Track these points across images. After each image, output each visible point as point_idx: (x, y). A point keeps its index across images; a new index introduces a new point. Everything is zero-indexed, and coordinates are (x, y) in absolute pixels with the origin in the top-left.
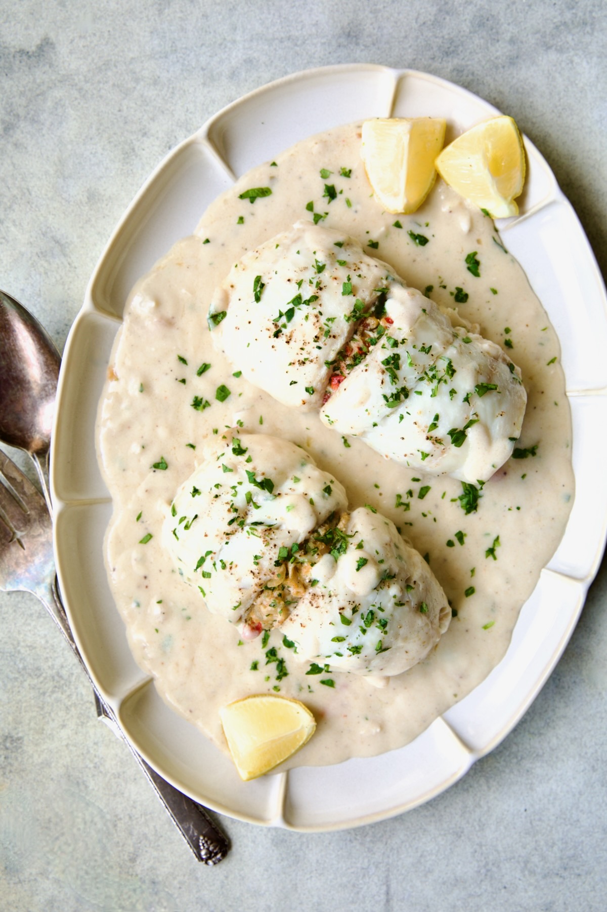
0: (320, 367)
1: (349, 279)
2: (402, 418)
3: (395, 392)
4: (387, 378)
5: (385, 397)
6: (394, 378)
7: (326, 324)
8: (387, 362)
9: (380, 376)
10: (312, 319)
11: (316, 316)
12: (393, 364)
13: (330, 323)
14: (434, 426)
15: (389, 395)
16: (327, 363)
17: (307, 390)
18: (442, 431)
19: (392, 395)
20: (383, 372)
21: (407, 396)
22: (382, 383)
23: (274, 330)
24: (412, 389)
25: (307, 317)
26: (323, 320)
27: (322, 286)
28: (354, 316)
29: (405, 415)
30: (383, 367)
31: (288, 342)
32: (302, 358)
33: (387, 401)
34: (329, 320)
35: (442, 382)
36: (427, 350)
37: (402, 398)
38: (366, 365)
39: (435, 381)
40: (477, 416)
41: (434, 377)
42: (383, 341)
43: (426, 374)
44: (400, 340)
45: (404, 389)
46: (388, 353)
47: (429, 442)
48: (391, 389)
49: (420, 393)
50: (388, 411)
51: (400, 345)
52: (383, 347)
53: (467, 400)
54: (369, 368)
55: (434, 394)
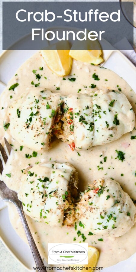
1: (48, 103)
3: (89, 126)
4: (84, 124)
5: (88, 130)
6: (86, 123)
8: (80, 120)
9: (82, 126)
12: (82, 119)
14: (108, 125)
15: (89, 128)
18: (111, 125)
20: (82, 124)
21: (93, 124)
22: (84, 127)
24: (93, 121)
29: (98, 129)
30: (81, 122)
33: (90, 130)
35: (99, 112)
36: (88, 108)
37: (93, 126)
38: (76, 126)
39: (97, 114)
40: (116, 112)
41: (96, 113)
42: (74, 116)
43: (93, 114)
44: (78, 112)
45: (91, 123)
46: (79, 118)
47: (110, 130)
48: (88, 126)
49: (96, 120)
50: (92, 132)
51: (80, 113)
52: (76, 117)
53: (110, 111)
54: (77, 126)
55: (100, 117)
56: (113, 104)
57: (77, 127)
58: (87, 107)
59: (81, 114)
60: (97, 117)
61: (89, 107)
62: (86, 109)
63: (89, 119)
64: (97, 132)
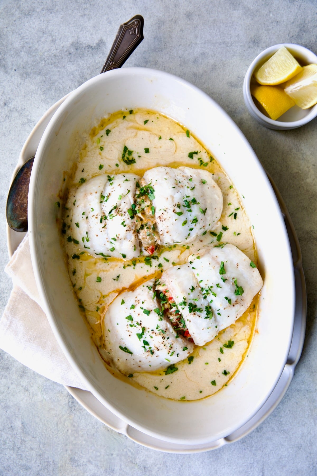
0: (177, 341)
1: (142, 308)
2: (219, 314)
3: (206, 312)
4: (198, 313)
5: (206, 318)
6: (200, 310)
7: (158, 331)
8: (191, 311)
9: (196, 316)
10: (153, 335)
11: (153, 333)
12: (193, 308)
13: (159, 329)
14: (230, 301)
15: (206, 316)
16: (177, 337)
17: (184, 350)
18: (233, 298)
19: (207, 314)
20: (195, 314)
21: (210, 308)
22: (199, 316)
23: (150, 353)
24: (208, 304)
25: (151, 337)
26: (156, 331)
27: (139, 323)
28: (161, 316)
29: (219, 312)
30: (192, 313)
31: (158, 350)
32: (168, 347)
33: (209, 317)
34: (157, 328)
35: (211, 289)
36: (193, 289)
37: (210, 310)
38: (188, 320)
39: (209, 292)
40: (234, 278)
41: (207, 291)
42: (180, 308)
43: (204, 294)
44: (184, 300)
45: (207, 308)
46: (187, 308)
47: (236, 306)
48: (204, 314)
49: (212, 301)
50: (213, 318)
51: (186, 301)
52: (183, 309)
53: (224, 280)
54: (190, 319)
55: (215, 295)
56: (224, 269)
57: (190, 321)
58: (191, 288)
59: (189, 301)
60: (210, 297)
61: (195, 286)
62: (192, 292)
63: (201, 303)
64: (219, 316)
